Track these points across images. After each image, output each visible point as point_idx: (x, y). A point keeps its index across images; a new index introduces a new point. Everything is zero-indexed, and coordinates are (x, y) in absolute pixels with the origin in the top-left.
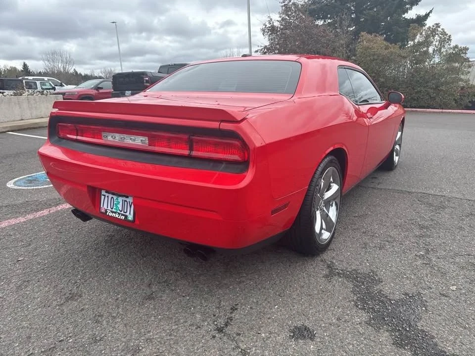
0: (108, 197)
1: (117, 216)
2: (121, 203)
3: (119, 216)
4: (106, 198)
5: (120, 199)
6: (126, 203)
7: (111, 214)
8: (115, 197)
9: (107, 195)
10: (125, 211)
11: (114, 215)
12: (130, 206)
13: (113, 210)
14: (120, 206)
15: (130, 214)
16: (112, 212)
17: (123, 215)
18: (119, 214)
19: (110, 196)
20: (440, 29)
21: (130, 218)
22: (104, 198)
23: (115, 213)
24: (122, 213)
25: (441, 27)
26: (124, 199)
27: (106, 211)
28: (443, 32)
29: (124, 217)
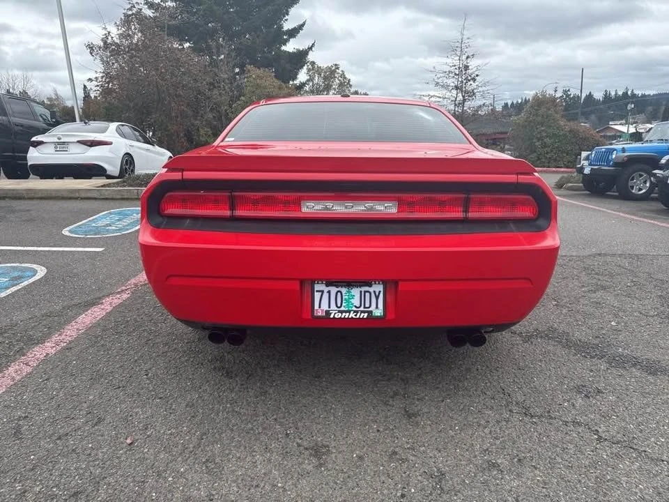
0: (329, 292)
1: (352, 315)
2: (357, 297)
3: (356, 315)
4: (326, 296)
5: (356, 292)
6: (367, 294)
7: (338, 316)
8: (344, 290)
9: (326, 289)
10: (367, 305)
11: (345, 315)
12: (377, 298)
13: (342, 309)
14: (356, 301)
15: (377, 307)
16: (341, 312)
17: (364, 312)
18: (357, 312)
19: (334, 290)
20: (339, 71)
21: (378, 312)
22: (322, 295)
23: (347, 312)
24: (362, 309)
25: (341, 69)
26: (364, 289)
27: (328, 313)
28: (343, 75)
29: (366, 315)
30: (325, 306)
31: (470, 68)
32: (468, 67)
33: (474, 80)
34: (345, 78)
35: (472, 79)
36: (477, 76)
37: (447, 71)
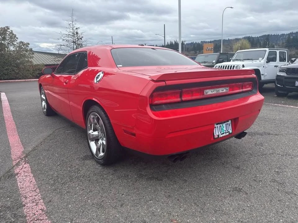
0: (218, 127)
1: (225, 135)
2: (225, 127)
4: (217, 128)
5: (224, 125)
6: (227, 125)
7: (221, 136)
8: (221, 125)
10: (228, 129)
11: (223, 135)
12: (230, 125)
13: (222, 133)
14: (225, 129)
15: (230, 130)
16: (222, 134)
17: (227, 132)
18: (226, 133)
23: (223, 133)
24: (227, 131)
26: (226, 123)
27: (218, 136)
28: (12, 33)
29: (228, 133)
30: (217, 134)
31: (79, 33)
32: (78, 33)
33: (81, 39)
34: (13, 34)
35: (80, 38)
36: (82, 37)
37: (68, 34)
